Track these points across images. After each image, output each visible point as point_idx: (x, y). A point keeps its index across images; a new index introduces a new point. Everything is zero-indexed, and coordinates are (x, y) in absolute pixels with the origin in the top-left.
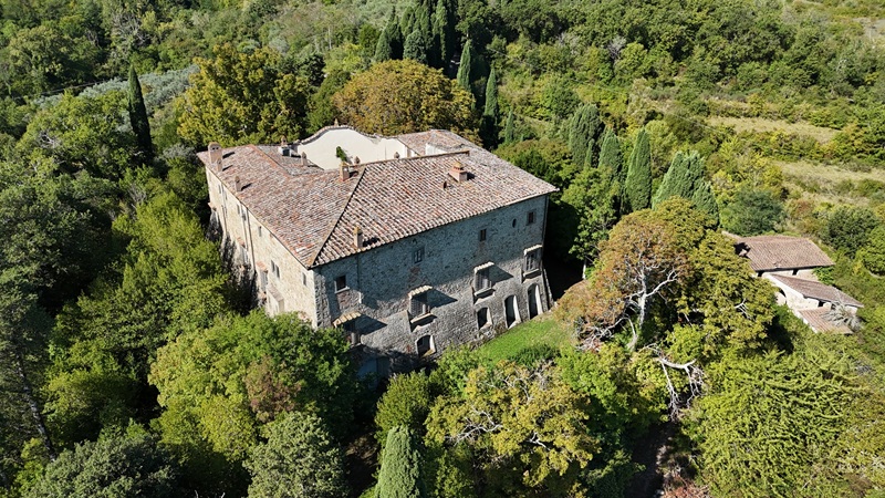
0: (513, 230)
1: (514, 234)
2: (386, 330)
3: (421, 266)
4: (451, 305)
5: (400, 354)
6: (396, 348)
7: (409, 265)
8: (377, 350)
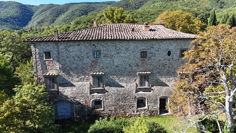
0: (168, 57)
1: (169, 60)
2: (74, 89)
3: (99, 61)
4: (119, 89)
5: (80, 103)
6: (78, 100)
7: (90, 58)
8: (67, 97)
